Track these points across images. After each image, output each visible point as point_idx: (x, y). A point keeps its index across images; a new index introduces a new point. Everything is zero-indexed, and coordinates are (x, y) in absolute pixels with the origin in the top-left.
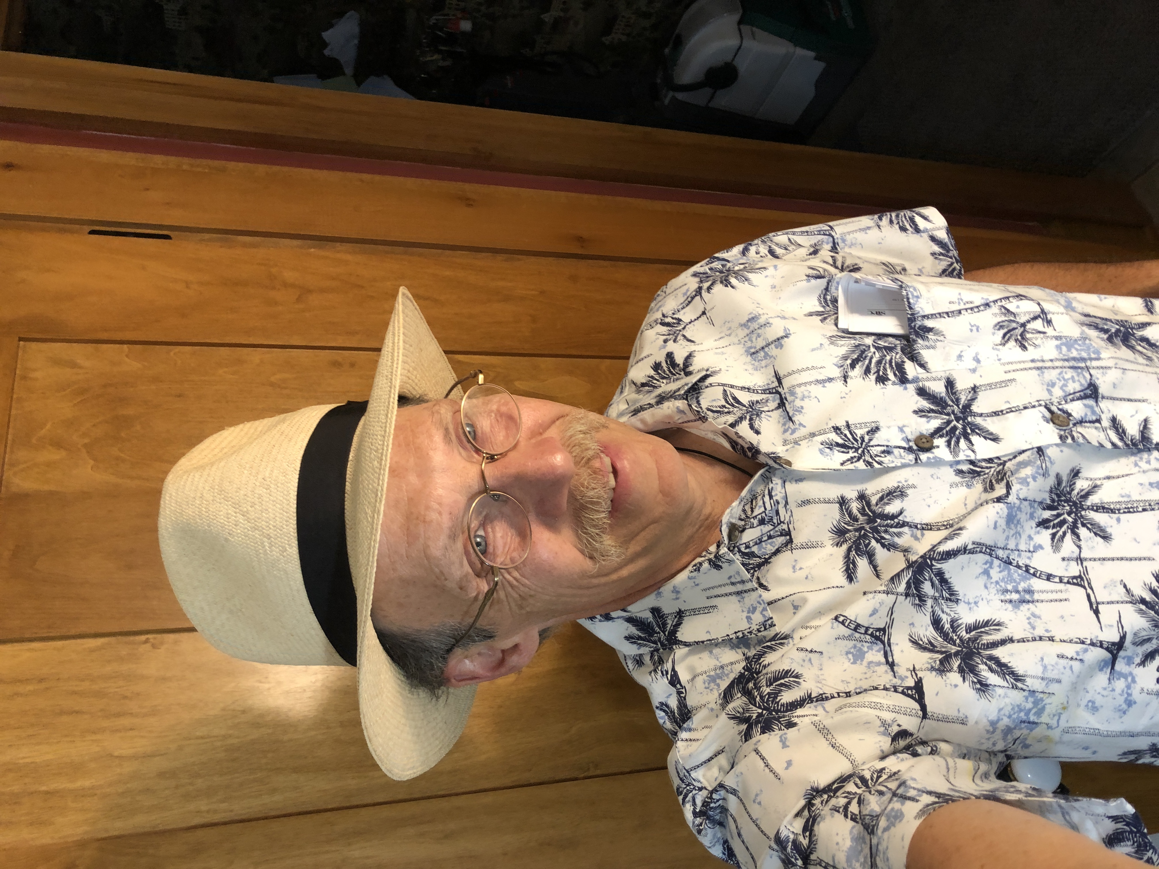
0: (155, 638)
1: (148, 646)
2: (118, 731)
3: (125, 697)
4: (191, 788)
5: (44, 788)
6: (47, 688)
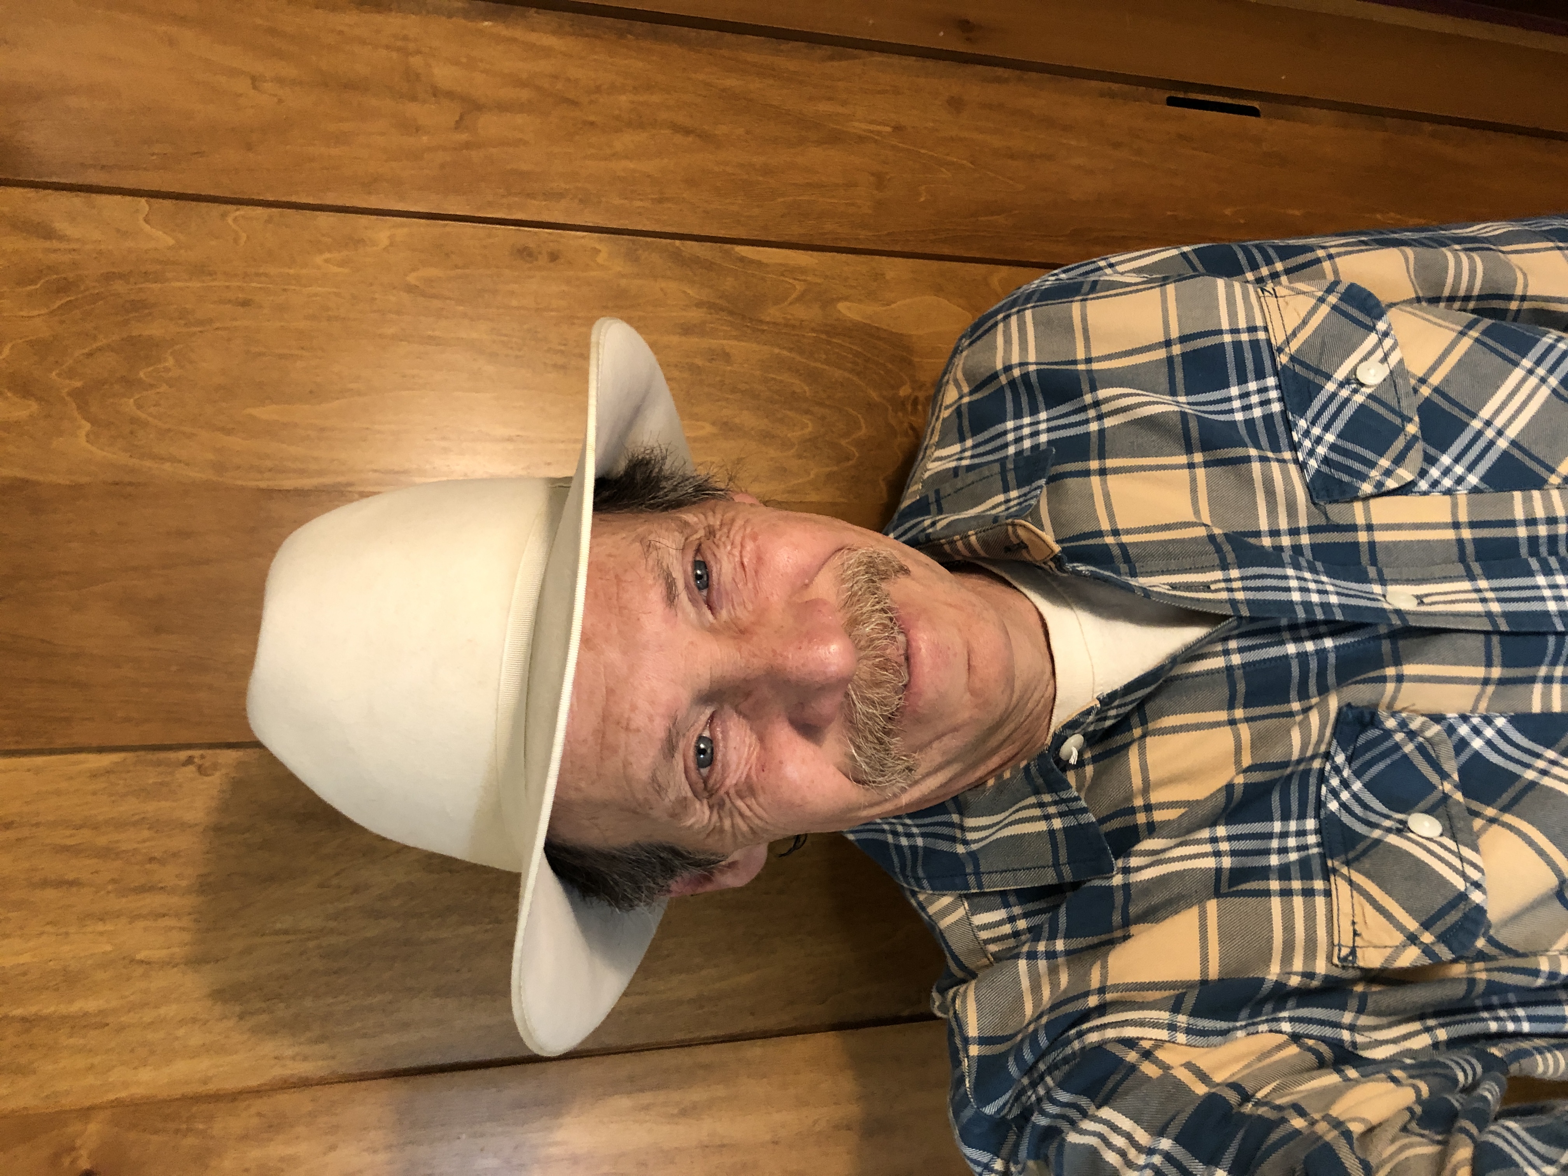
0: (202, 757)
1: (191, 768)
2: (140, 916)
3: (152, 860)
4: (264, 1017)
6: (17, 840)
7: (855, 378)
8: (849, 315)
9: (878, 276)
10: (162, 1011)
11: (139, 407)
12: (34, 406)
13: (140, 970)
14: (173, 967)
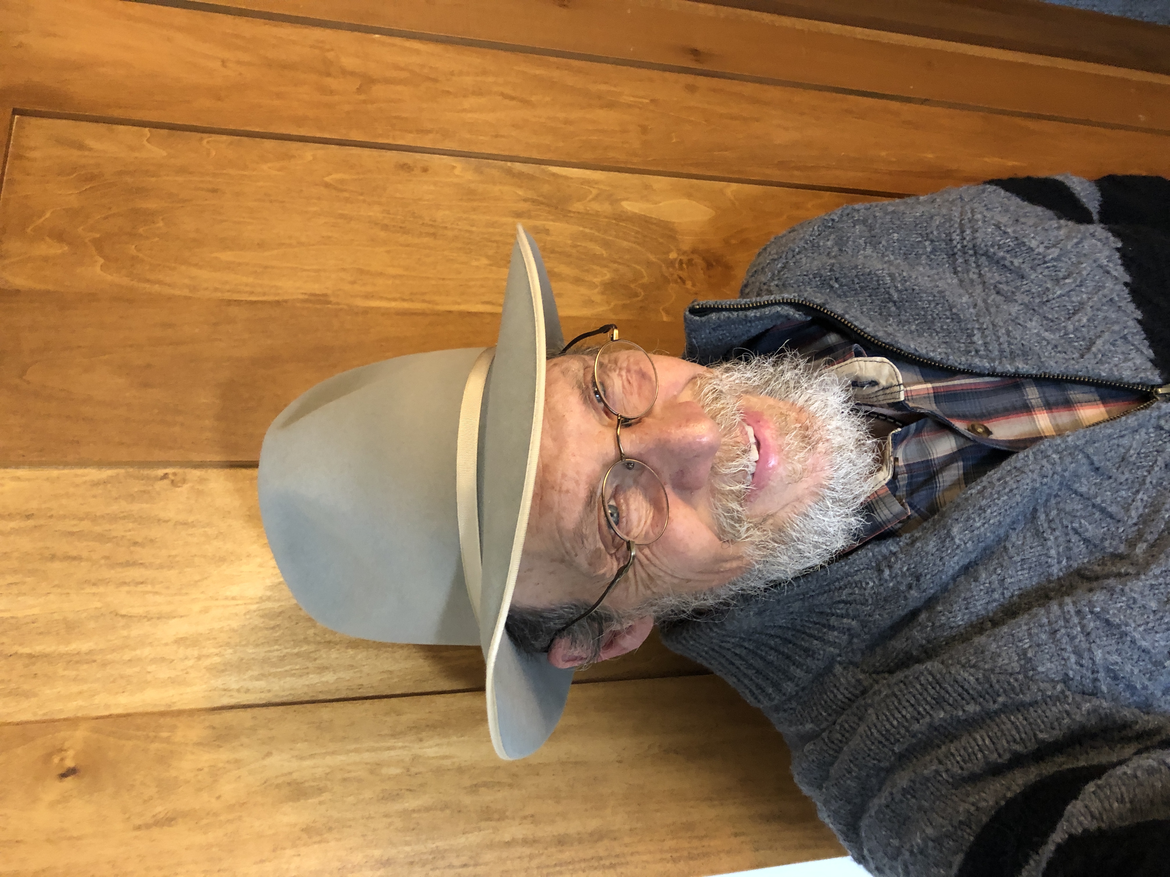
0: (175, 474)
1: (166, 482)
2: (124, 583)
3: (135, 543)
4: (218, 660)
5: (27, 650)
6: (36, 527)
7: (638, 247)
8: (629, 208)
9: (647, 187)
10: (138, 652)
11: (139, 250)
12: (66, 248)
13: (122, 622)
14: (148, 620)
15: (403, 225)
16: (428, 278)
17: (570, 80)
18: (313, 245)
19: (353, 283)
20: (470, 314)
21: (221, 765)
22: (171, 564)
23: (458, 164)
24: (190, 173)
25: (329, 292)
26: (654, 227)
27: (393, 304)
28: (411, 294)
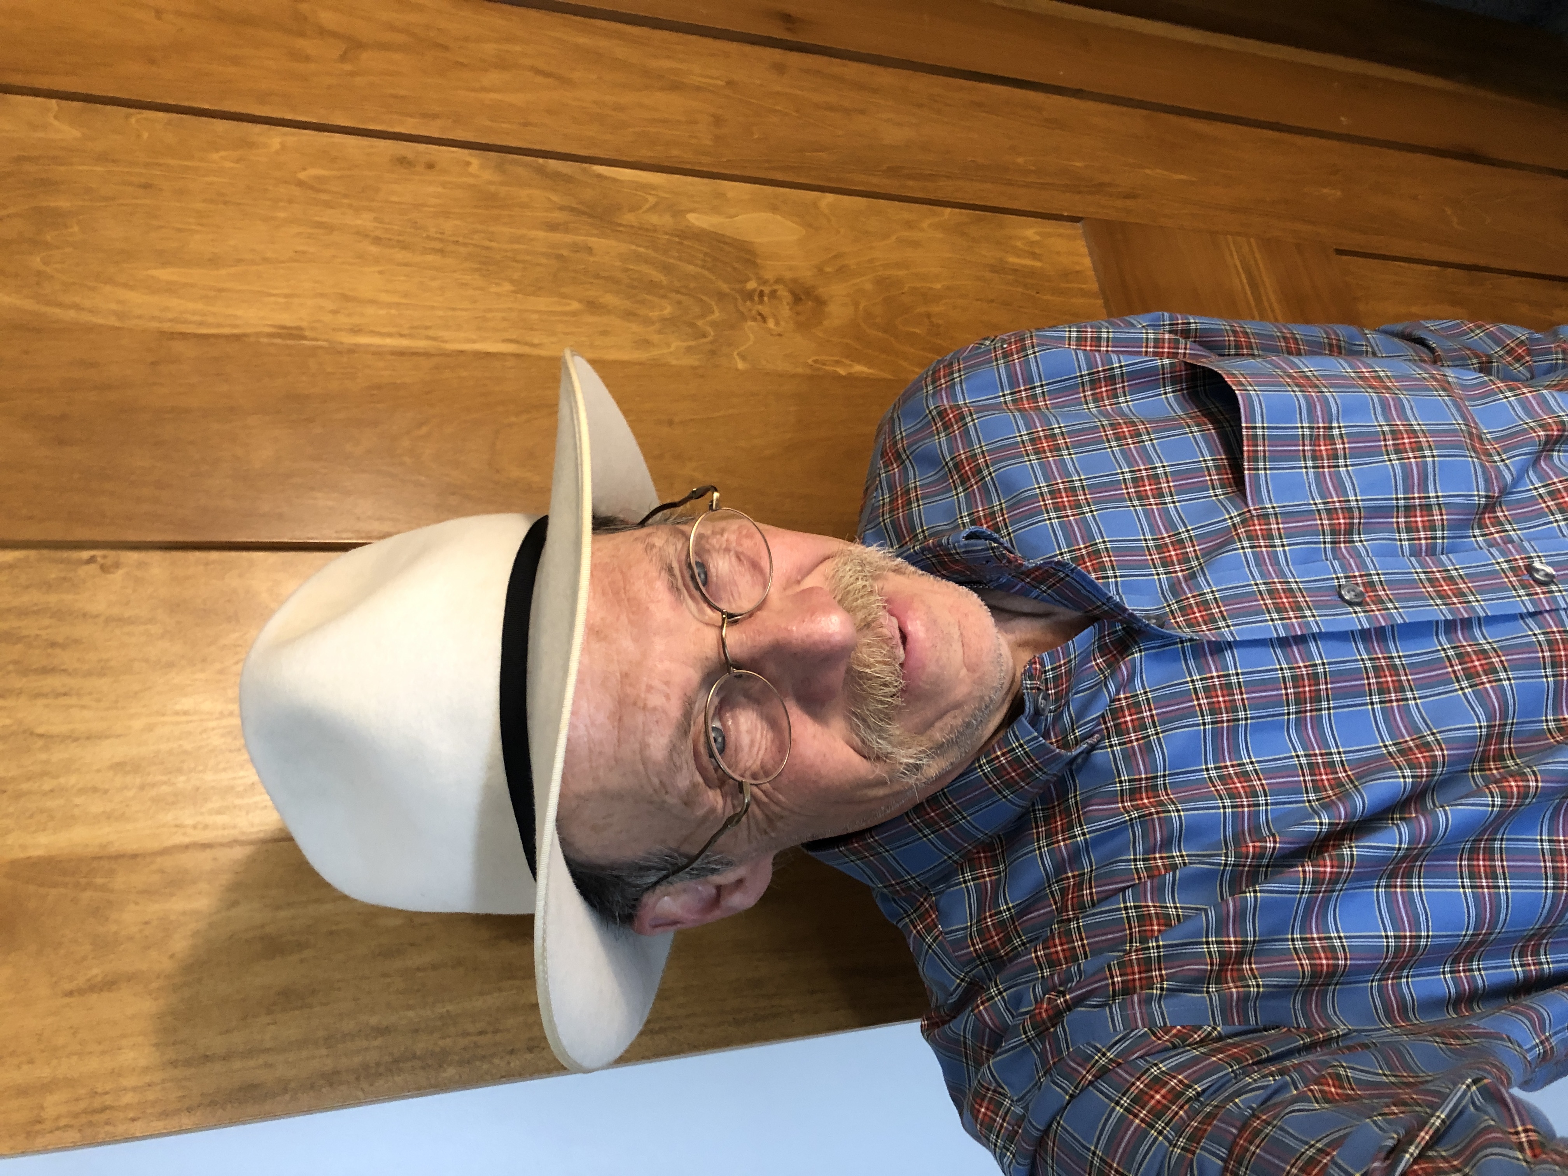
15: (401, 238)
16: (433, 308)
17: (621, 51)
18: (283, 262)
19: (335, 312)
20: (488, 354)
21: (173, 917)
22: (102, 670)
23: (474, 159)
24: (114, 161)
25: (304, 324)
26: (726, 247)
27: (388, 341)
28: (412, 328)
